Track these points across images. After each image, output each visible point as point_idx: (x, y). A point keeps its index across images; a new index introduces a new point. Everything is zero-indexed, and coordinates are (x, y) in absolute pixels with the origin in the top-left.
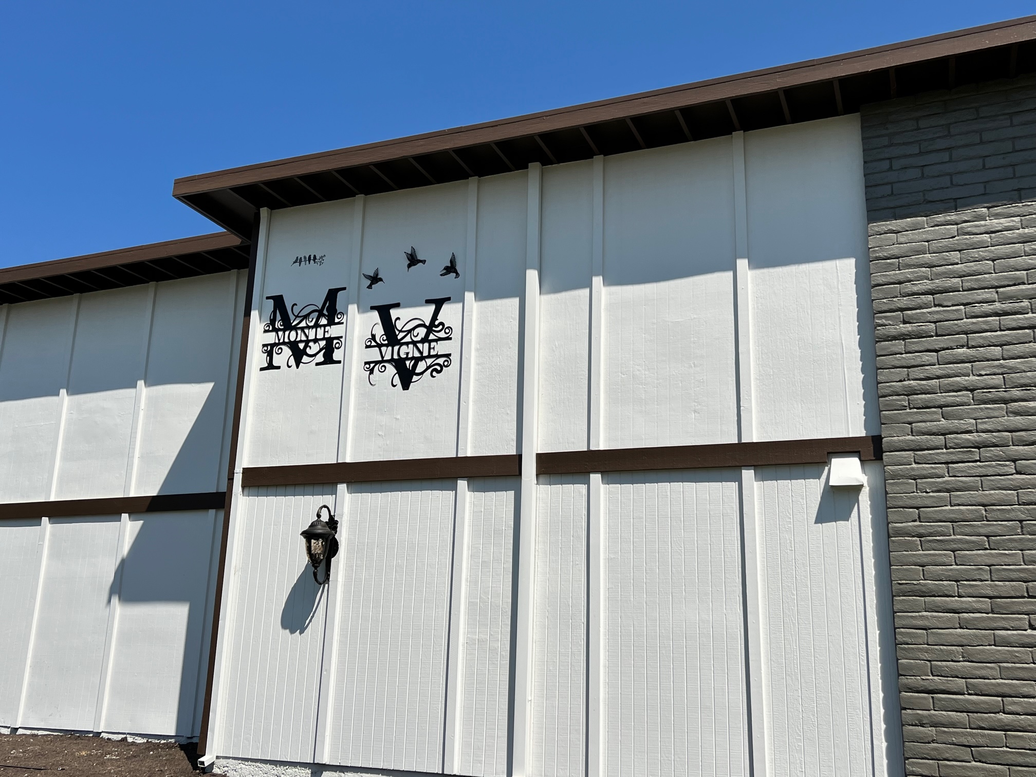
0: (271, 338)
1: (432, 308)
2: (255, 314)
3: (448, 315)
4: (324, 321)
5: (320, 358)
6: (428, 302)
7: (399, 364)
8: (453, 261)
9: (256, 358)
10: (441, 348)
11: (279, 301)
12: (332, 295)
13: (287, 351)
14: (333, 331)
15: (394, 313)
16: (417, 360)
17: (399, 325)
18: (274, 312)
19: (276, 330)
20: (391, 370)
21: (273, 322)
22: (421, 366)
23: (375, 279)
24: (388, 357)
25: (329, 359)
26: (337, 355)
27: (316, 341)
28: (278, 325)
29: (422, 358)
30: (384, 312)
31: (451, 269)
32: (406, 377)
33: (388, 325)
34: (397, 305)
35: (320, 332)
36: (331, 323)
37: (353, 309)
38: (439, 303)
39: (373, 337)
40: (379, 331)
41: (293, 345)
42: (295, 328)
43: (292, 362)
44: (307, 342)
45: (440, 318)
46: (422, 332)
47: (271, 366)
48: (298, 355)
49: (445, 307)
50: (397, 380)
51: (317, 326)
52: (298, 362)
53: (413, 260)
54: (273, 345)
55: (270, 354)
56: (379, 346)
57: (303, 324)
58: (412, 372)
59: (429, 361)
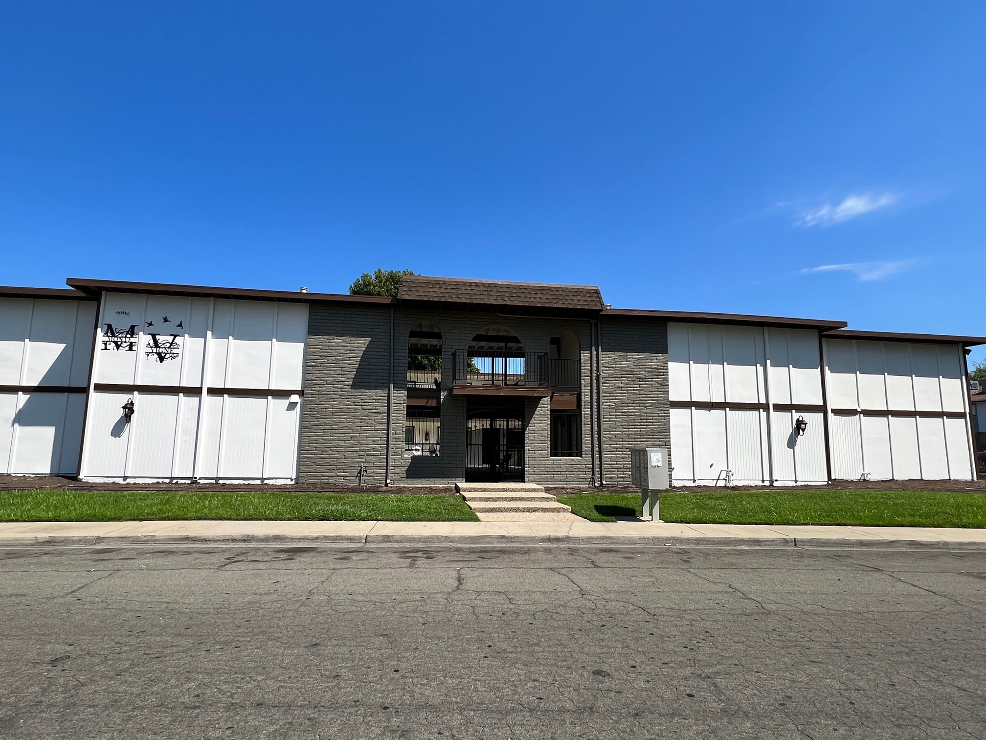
0: (106, 339)
1: (173, 337)
2: (99, 330)
3: (178, 340)
4: (129, 336)
5: (127, 348)
6: (171, 335)
7: (159, 354)
8: (181, 323)
9: (99, 345)
10: (174, 351)
11: (110, 327)
12: (133, 327)
13: (113, 345)
14: (132, 340)
15: (158, 337)
16: (166, 354)
17: (159, 341)
18: (108, 330)
19: (109, 336)
20: (156, 356)
21: (107, 333)
22: (167, 356)
23: (150, 324)
24: (155, 351)
25: (131, 349)
26: (134, 348)
27: (125, 342)
28: (109, 334)
29: (168, 353)
30: (154, 336)
31: (180, 325)
32: (162, 359)
33: (156, 342)
34: (159, 335)
35: (127, 340)
36: (132, 337)
37: (141, 333)
38: (175, 336)
39: (149, 344)
40: (152, 342)
41: (116, 343)
42: (117, 337)
43: (115, 348)
44: (122, 342)
45: (175, 341)
46: (168, 345)
47: (106, 349)
48: (118, 346)
49: (177, 338)
50: (158, 359)
51: (126, 337)
52: (118, 349)
53: (166, 320)
54: (107, 342)
55: (106, 344)
56: (152, 347)
57: (120, 336)
58: (164, 357)
59: (171, 355)
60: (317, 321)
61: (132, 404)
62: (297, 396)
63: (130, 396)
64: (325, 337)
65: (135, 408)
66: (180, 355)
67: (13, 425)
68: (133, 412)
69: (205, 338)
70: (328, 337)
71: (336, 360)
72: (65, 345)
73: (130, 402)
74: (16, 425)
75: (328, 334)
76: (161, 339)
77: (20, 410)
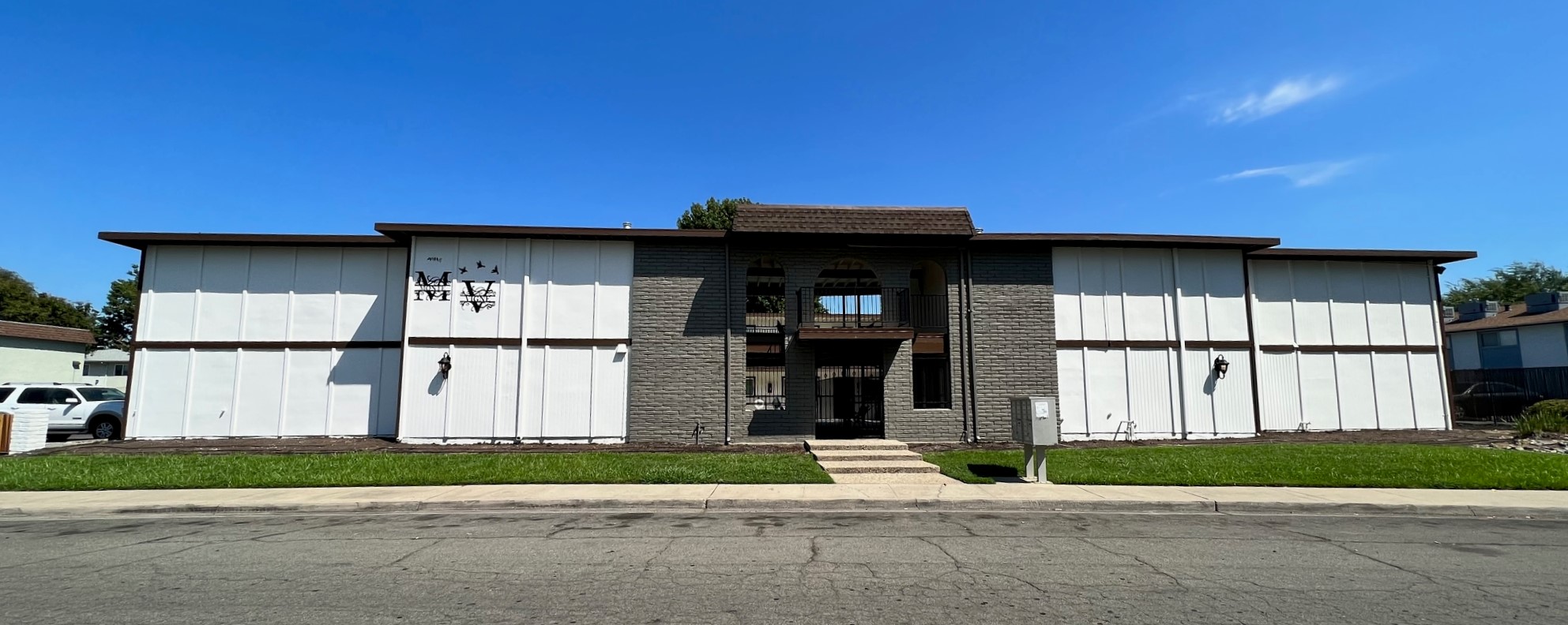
0: (419, 288)
1: (488, 284)
2: (411, 278)
3: (494, 287)
4: (442, 284)
5: (441, 298)
6: (486, 282)
7: (474, 303)
8: (496, 268)
9: (412, 295)
10: (490, 299)
11: (421, 274)
12: (446, 274)
13: (426, 294)
14: (446, 288)
15: (472, 284)
16: (482, 303)
17: (474, 289)
18: (419, 278)
19: (421, 285)
20: (471, 305)
21: (419, 282)
22: (483, 305)
23: (464, 270)
24: (470, 300)
25: (444, 298)
26: (448, 297)
27: (439, 291)
28: (421, 283)
29: (484, 302)
30: (468, 283)
31: (495, 271)
32: (477, 308)
33: (470, 290)
34: (474, 282)
35: (441, 288)
36: (445, 285)
37: (455, 281)
38: (491, 283)
39: (463, 292)
40: (466, 291)
41: (429, 292)
42: (429, 285)
43: (428, 298)
44: (435, 291)
45: (491, 288)
46: (484, 293)
47: (419, 299)
48: (431, 296)
49: (493, 284)
50: (474, 309)
51: (439, 285)
52: (431, 299)
53: (480, 265)
54: (419, 291)
55: (418, 294)
56: (466, 296)
57: (433, 284)
58: (480, 307)
59: (487, 303)
60: (643, 260)
61: (449, 358)
62: (624, 345)
63: (446, 350)
64: (653, 278)
65: (452, 363)
66: (497, 303)
67: (328, 383)
68: (449, 367)
69: (523, 283)
70: (656, 278)
71: (666, 304)
72: (376, 296)
73: (446, 356)
74: (331, 383)
75: (656, 275)
76: (475, 286)
77: (335, 368)
